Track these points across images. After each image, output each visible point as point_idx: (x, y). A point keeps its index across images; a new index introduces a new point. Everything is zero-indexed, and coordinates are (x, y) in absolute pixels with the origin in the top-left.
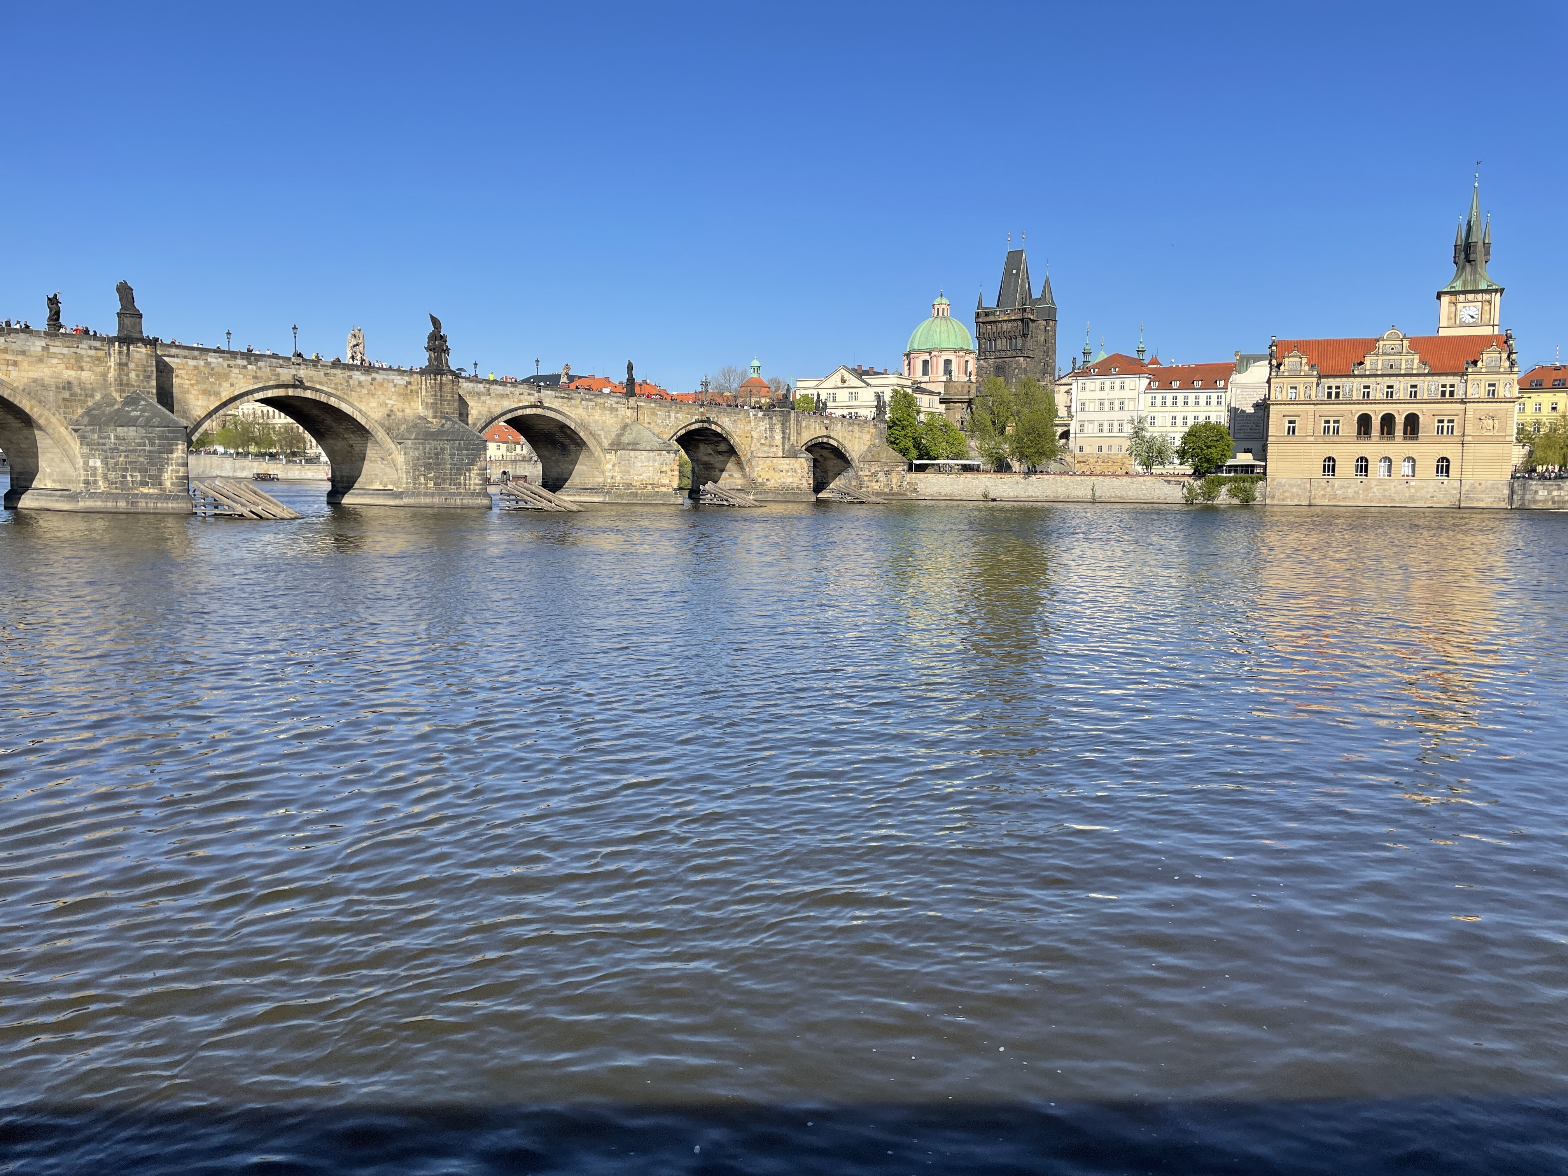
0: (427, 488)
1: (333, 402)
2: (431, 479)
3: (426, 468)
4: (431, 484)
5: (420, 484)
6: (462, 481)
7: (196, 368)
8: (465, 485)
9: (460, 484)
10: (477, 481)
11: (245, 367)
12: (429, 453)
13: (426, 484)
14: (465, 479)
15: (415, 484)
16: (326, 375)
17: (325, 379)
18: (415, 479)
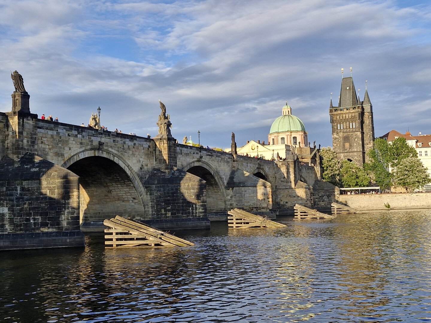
0: (167, 217)
1: (116, 160)
2: (169, 211)
3: (166, 204)
4: (169, 214)
5: (162, 214)
6: (191, 211)
7: (52, 136)
8: (193, 213)
9: (189, 213)
10: (201, 210)
11: (76, 136)
12: (168, 193)
13: (166, 214)
14: (193, 209)
15: (157, 215)
16: (114, 141)
17: (113, 144)
18: (158, 211)
